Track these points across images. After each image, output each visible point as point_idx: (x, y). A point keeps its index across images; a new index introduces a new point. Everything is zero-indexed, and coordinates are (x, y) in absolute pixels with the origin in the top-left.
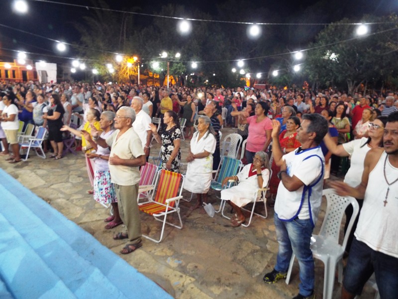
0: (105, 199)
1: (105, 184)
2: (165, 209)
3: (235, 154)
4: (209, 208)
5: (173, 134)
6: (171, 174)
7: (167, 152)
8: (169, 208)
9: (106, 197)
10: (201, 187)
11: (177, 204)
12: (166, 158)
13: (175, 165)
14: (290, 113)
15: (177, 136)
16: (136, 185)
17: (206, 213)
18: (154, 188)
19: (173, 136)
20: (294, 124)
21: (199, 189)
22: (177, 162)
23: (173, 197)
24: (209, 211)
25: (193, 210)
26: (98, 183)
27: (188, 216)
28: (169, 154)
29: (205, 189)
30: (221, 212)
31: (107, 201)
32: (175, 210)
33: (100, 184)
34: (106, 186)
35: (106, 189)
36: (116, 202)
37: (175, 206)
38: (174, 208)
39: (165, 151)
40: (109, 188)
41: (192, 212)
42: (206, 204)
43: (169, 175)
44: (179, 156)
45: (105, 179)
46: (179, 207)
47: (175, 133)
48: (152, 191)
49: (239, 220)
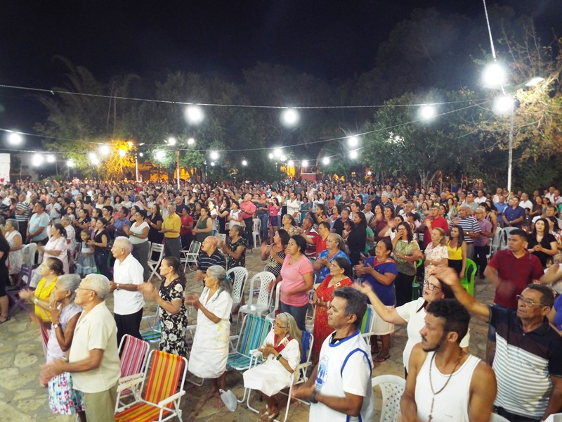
0: (65, 407)
1: (64, 386)
2: (159, 415)
3: (267, 301)
4: (228, 396)
5: (171, 292)
6: (168, 357)
7: (165, 317)
8: (164, 411)
9: (67, 406)
10: (211, 370)
11: (177, 406)
12: (165, 325)
13: (178, 336)
14: (336, 242)
15: (177, 295)
16: (110, 390)
17: (224, 405)
18: (143, 380)
19: (171, 295)
20: (338, 267)
21: (209, 371)
22: (181, 332)
23: (171, 395)
24: (228, 401)
25: (206, 401)
26: (54, 384)
27: (197, 415)
28: (168, 319)
29: (217, 372)
30: (245, 401)
31: (69, 410)
32: (174, 415)
33: (56, 385)
34: (65, 389)
35: (67, 392)
36: (83, 410)
37: (173, 407)
38: (173, 411)
39: (163, 315)
40: (70, 392)
41: (203, 406)
42: (223, 391)
43: (165, 359)
44: (183, 323)
45: (64, 379)
46: (180, 408)
47: (174, 290)
48: (140, 384)
49: (270, 415)
